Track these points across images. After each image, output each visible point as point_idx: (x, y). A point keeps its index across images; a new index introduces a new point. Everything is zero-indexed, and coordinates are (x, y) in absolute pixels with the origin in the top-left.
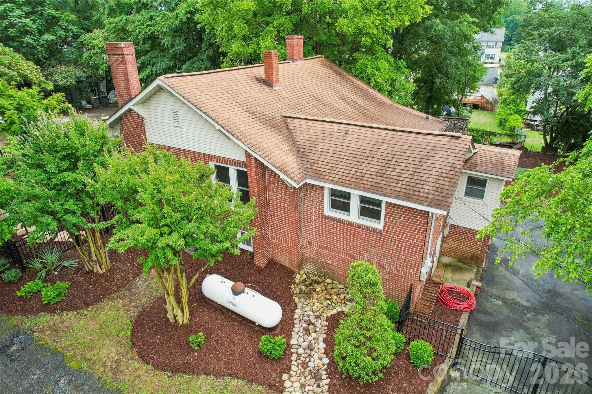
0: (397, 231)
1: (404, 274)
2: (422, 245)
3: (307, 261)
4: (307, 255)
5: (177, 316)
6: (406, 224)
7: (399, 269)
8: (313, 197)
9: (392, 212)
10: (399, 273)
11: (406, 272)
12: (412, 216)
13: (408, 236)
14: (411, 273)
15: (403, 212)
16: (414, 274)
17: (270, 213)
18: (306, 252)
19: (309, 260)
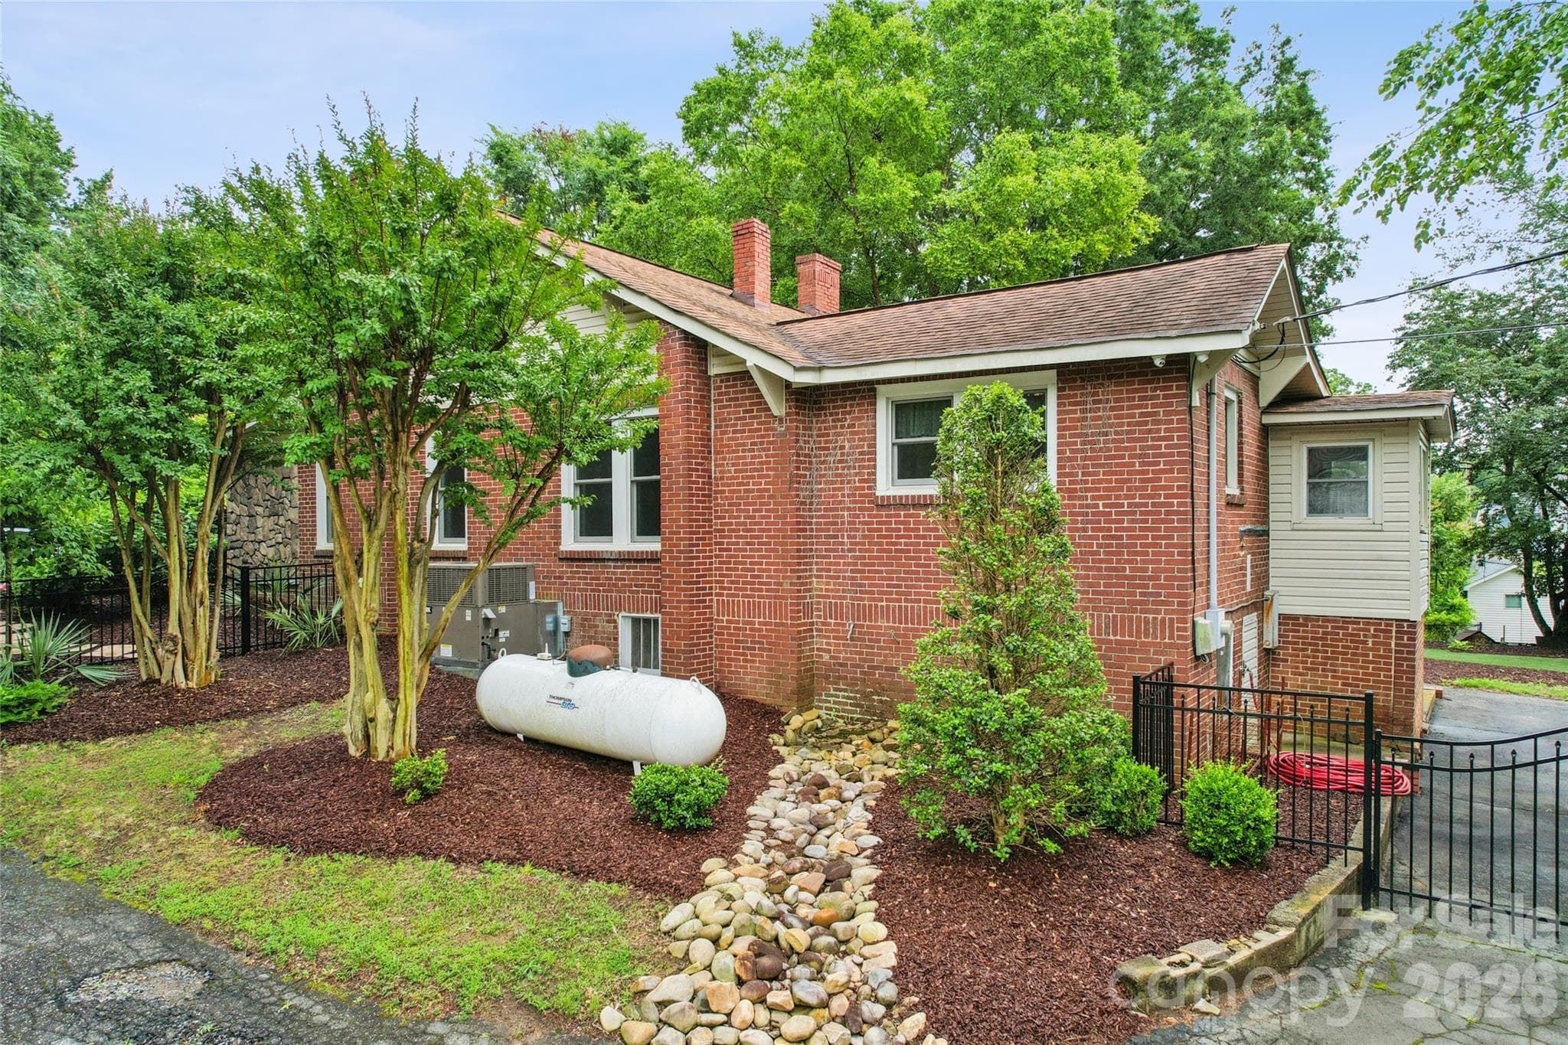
0: (1100, 481)
1: (1138, 636)
2: (1185, 504)
3: (827, 678)
4: (826, 657)
5: (372, 720)
6: (1126, 449)
7: (1123, 618)
8: (842, 447)
9: (1078, 420)
10: (1123, 635)
11: (1147, 622)
12: (1142, 415)
13: (1137, 489)
14: (1163, 620)
15: (1112, 409)
16: (1171, 620)
17: (717, 523)
18: (825, 648)
19: (835, 674)
